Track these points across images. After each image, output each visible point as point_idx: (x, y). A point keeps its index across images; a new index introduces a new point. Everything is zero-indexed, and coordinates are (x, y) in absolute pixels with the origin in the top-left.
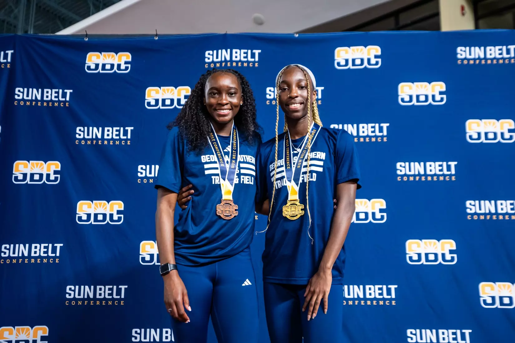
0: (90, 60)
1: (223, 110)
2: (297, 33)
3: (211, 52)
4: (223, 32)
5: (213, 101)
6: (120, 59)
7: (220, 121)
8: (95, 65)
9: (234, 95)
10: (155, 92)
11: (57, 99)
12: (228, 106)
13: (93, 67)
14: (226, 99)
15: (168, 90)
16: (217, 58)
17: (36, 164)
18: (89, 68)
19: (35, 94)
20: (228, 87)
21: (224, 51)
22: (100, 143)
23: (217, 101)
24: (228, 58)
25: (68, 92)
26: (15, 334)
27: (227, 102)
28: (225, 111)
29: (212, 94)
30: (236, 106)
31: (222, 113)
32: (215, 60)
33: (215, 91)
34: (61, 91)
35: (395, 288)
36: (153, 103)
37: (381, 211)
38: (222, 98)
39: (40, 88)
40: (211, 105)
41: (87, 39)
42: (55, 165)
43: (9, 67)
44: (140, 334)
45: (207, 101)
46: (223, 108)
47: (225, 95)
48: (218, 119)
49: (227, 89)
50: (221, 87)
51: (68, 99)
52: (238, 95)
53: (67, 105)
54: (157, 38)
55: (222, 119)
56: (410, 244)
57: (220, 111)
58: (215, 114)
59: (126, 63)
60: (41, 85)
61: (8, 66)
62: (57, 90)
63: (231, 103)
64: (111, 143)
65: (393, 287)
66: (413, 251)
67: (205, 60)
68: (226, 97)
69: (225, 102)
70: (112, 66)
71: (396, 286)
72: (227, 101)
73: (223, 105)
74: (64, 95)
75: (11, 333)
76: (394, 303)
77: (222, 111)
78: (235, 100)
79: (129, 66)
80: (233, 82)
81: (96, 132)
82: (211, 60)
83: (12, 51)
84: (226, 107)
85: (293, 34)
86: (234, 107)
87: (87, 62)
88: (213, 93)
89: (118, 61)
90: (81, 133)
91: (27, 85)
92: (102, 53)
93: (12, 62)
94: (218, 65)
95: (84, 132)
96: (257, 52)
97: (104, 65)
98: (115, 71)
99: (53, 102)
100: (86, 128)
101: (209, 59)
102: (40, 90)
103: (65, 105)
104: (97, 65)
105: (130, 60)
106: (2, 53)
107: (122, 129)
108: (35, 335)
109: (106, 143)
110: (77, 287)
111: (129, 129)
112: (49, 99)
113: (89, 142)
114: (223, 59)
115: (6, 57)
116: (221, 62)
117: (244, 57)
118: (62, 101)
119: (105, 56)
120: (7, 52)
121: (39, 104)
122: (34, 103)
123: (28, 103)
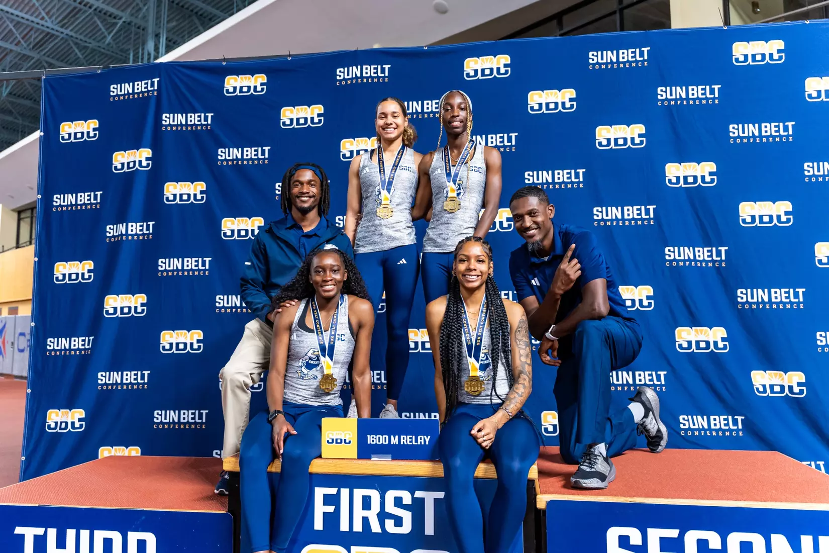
0: (228, 84)
1: (328, 285)
2: (426, 46)
3: (342, 70)
4: (353, 49)
5: (319, 278)
6: (256, 81)
8: (233, 88)
9: (337, 272)
10: (289, 112)
11: (199, 123)
12: (333, 282)
13: (231, 90)
14: (330, 275)
15: (302, 109)
17: (184, 185)
18: (228, 91)
19: (180, 118)
20: (331, 265)
21: (354, 68)
23: (323, 279)
24: (359, 75)
25: (210, 115)
26: (175, 337)
27: (331, 279)
28: (329, 287)
30: (339, 282)
31: (328, 289)
32: (346, 77)
33: (320, 270)
34: (203, 115)
36: (288, 122)
38: (327, 275)
40: (317, 283)
41: (225, 63)
42: (201, 186)
45: (313, 279)
47: (329, 272)
48: (324, 295)
49: (330, 267)
50: (324, 266)
51: (209, 122)
52: (341, 272)
53: (209, 128)
54: (290, 59)
55: (327, 294)
57: (325, 287)
58: (322, 290)
59: (262, 84)
60: (184, 111)
61: (155, 93)
62: (199, 114)
63: (335, 279)
64: (250, 163)
67: (336, 77)
69: (329, 278)
70: (249, 87)
73: (328, 281)
74: (206, 119)
75: (171, 336)
77: (327, 287)
78: (338, 277)
79: (265, 87)
80: (336, 260)
81: (236, 153)
82: (342, 78)
83: (158, 79)
84: (330, 283)
85: (423, 47)
87: (225, 85)
88: (319, 272)
89: (254, 83)
91: (173, 111)
92: (239, 76)
93: (159, 90)
94: (349, 82)
95: (225, 153)
96: (387, 67)
97: (241, 88)
98: (252, 93)
99: (197, 126)
100: (227, 150)
101: (340, 76)
102: (184, 115)
103: (207, 128)
104: (235, 88)
105: (266, 81)
106: (150, 81)
107: (260, 149)
108: (192, 338)
109: (245, 162)
110: (226, 297)
111: (267, 149)
112: (193, 123)
113: (230, 163)
114: (354, 76)
115: (152, 85)
116: (352, 79)
117: (374, 73)
118: (204, 125)
119: (242, 79)
120: (153, 80)
121: (184, 128)
122: (179, 128)
123: (174, 128)
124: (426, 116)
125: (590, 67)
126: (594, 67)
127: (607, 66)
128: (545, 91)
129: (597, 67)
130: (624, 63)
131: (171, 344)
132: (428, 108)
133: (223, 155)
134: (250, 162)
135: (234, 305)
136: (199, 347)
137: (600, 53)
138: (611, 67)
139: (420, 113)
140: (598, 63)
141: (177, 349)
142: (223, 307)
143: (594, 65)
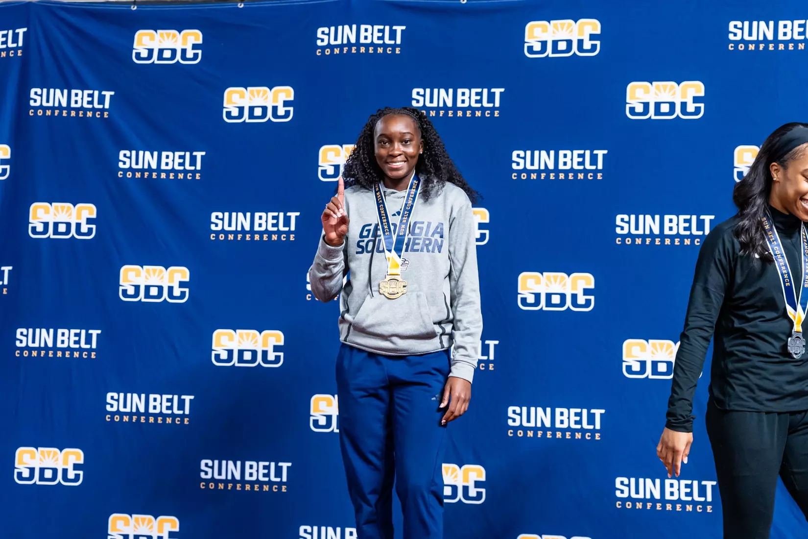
0: (140, 43)
1: (396, 162)
3: (326, 30)
5: (383, 152)
6: (185, 40)
7: (393, 176)
8: (147, 51)
9: (409, 143)
10: (238, 95)
11: (90, 106)
12: (402, 158)
13: (144, 54)
14: (398, 148)
15: (258, 92)
16: (336, 39)
17: (61, 207)
18: (138, 56)
19: (59, 97)
20: (400, 133)
21: (347, 27)
22: (154, 175)
23: (388, 152)
25: (108, 94)
26: (39, 458)
28: (398, 164)
29: (382, 143)
30: (412, 157)
31: (395, 167)
32: (332, 42)
33: (386, 139)
34: (96, 93)
35: (601, 414)
36: (235, 113)
37: (586, 292)
38: (394, 148)
39: (66, 89)
40: (381, 157)
41: (135, 8)
42: (89, 210)
43: (21, 55)
44: (212, 467)
45: (376, 151)
46: (395, 160)
47: (398, 144)
48: (390, 174)
49: (399, 136)
50: (392, 134)
51: (107, 106)
52: (414, 142)
53: (106, 116)
54: (242, 6)
55: (394, 173)
56: (629, 345)
57: (392, 164)
58: (386, 167)
60: (67, 85)
61: (19, 53)
62: (91, 92)
63: (405, 154)
65: (598, 412)
66: (633, 356)
67: (316, 42)
68: (398, 146)
69: (397, 153)
70: (174, 51)
71: (603, 411)
72: (401, 151)
73: (395, 156)
74: (101, 100)
75: (33, 457)
76: (597, 436)
77: (394, 164)
78: (410, 150)
79: (200, 52)
80: (407, 126)
81: (148, 159)
82: (325, 43)
83: (25, 29)
84: (399, 158)
86: (409, 159)
87: (135, 46)
88: (384, 142)
89: (183, 44)
90: (126, 160)
91: (46, 84)
92: (158, 31)
93: (25, 48)
94: (337, 51)
95: (130, 158)
96: (399, 29)
97: (161, 51)
98: (178, 61)
99: (85, 110)
100: (134, 152)
101: (322, 40)
102: (66, 91)
103: (102, 115)
104: (151, 51)
105: (200, 42)
106: (11, 32)
107: (188, 154)
108: (66, 461)
109: (163, 176)
110: (122, 395)
111: (199, 155)
112: (79, 105)
113: (138, 175)
114: (345, 42)
115: (15, 39)
116: (341, 46)
117: (379, 38)
118: (99, 110)
119: (162, 35)
120: (17, 31)
121: (65, 113)
122: (57, 112)
123: (49, 113)
124: (460, 114)
125: (731, 47)
126: (736, 47)
127: (757, 47)
128: (654, 83)
129: (741, 47)
130: (786, 43)
131: (32, 470)
132: (463, 101)
133: (127, 161)
134: (172, 176)
135: (134, 410)
136: (77, 476)
137: (746, 23)
138: (764, 48)
139: (450, 109)
140: (742, 41)
141: (42, 478)
142: (118, 412)
143: (736, 43)
